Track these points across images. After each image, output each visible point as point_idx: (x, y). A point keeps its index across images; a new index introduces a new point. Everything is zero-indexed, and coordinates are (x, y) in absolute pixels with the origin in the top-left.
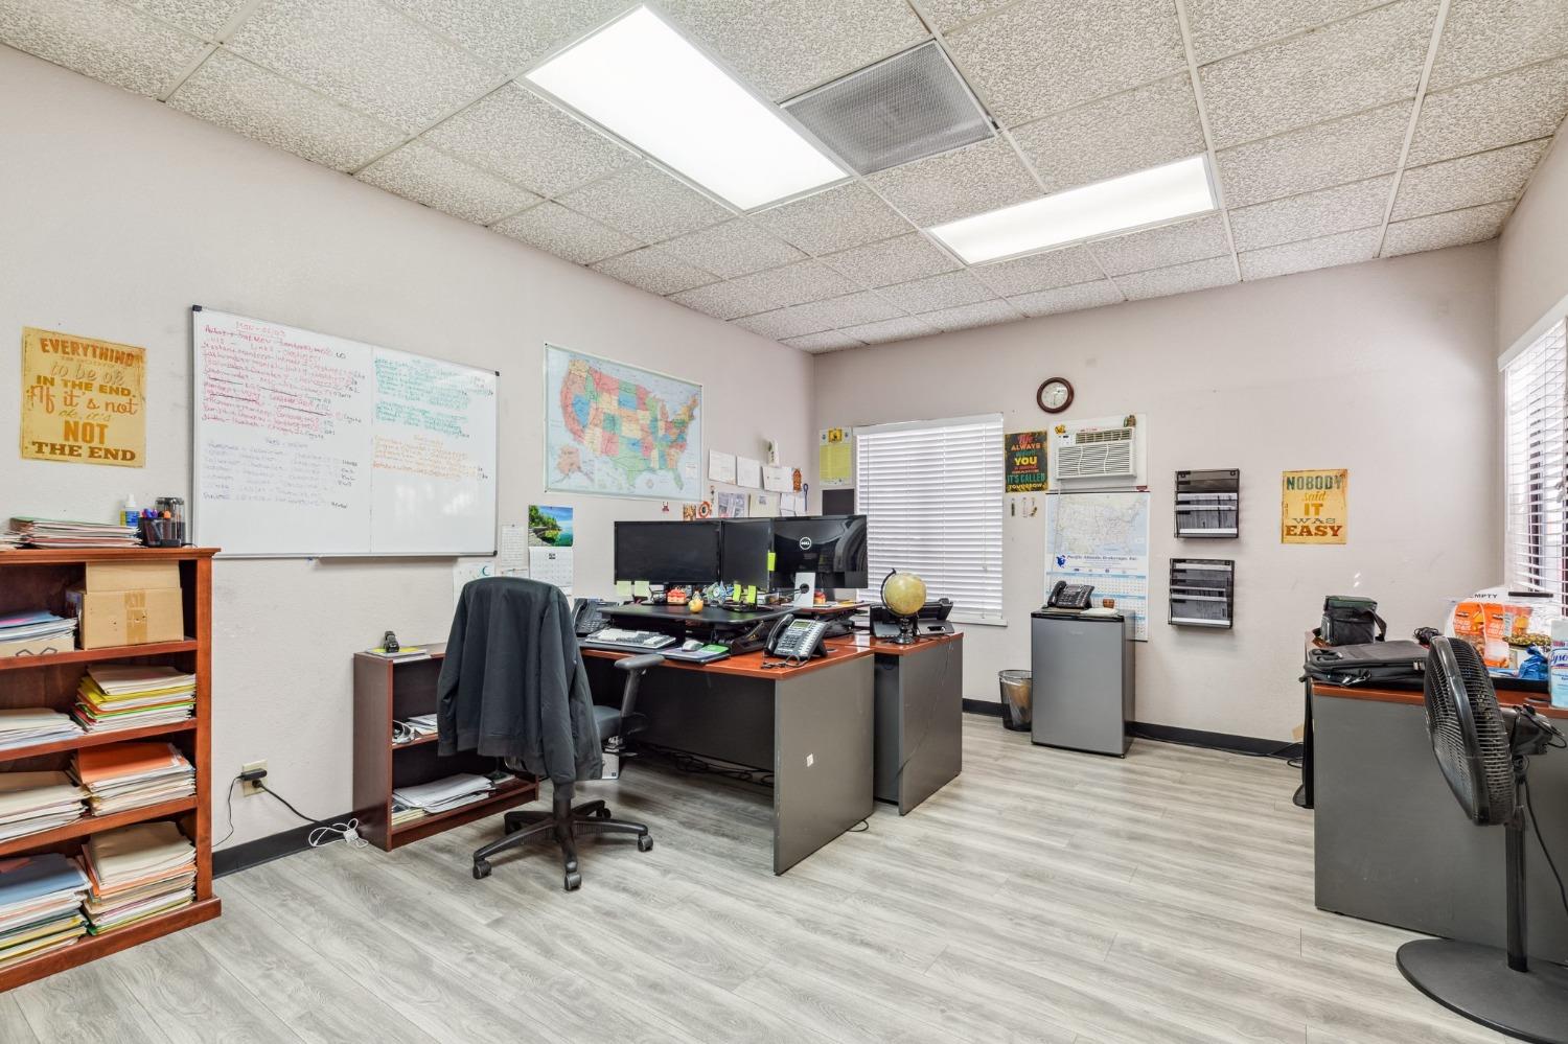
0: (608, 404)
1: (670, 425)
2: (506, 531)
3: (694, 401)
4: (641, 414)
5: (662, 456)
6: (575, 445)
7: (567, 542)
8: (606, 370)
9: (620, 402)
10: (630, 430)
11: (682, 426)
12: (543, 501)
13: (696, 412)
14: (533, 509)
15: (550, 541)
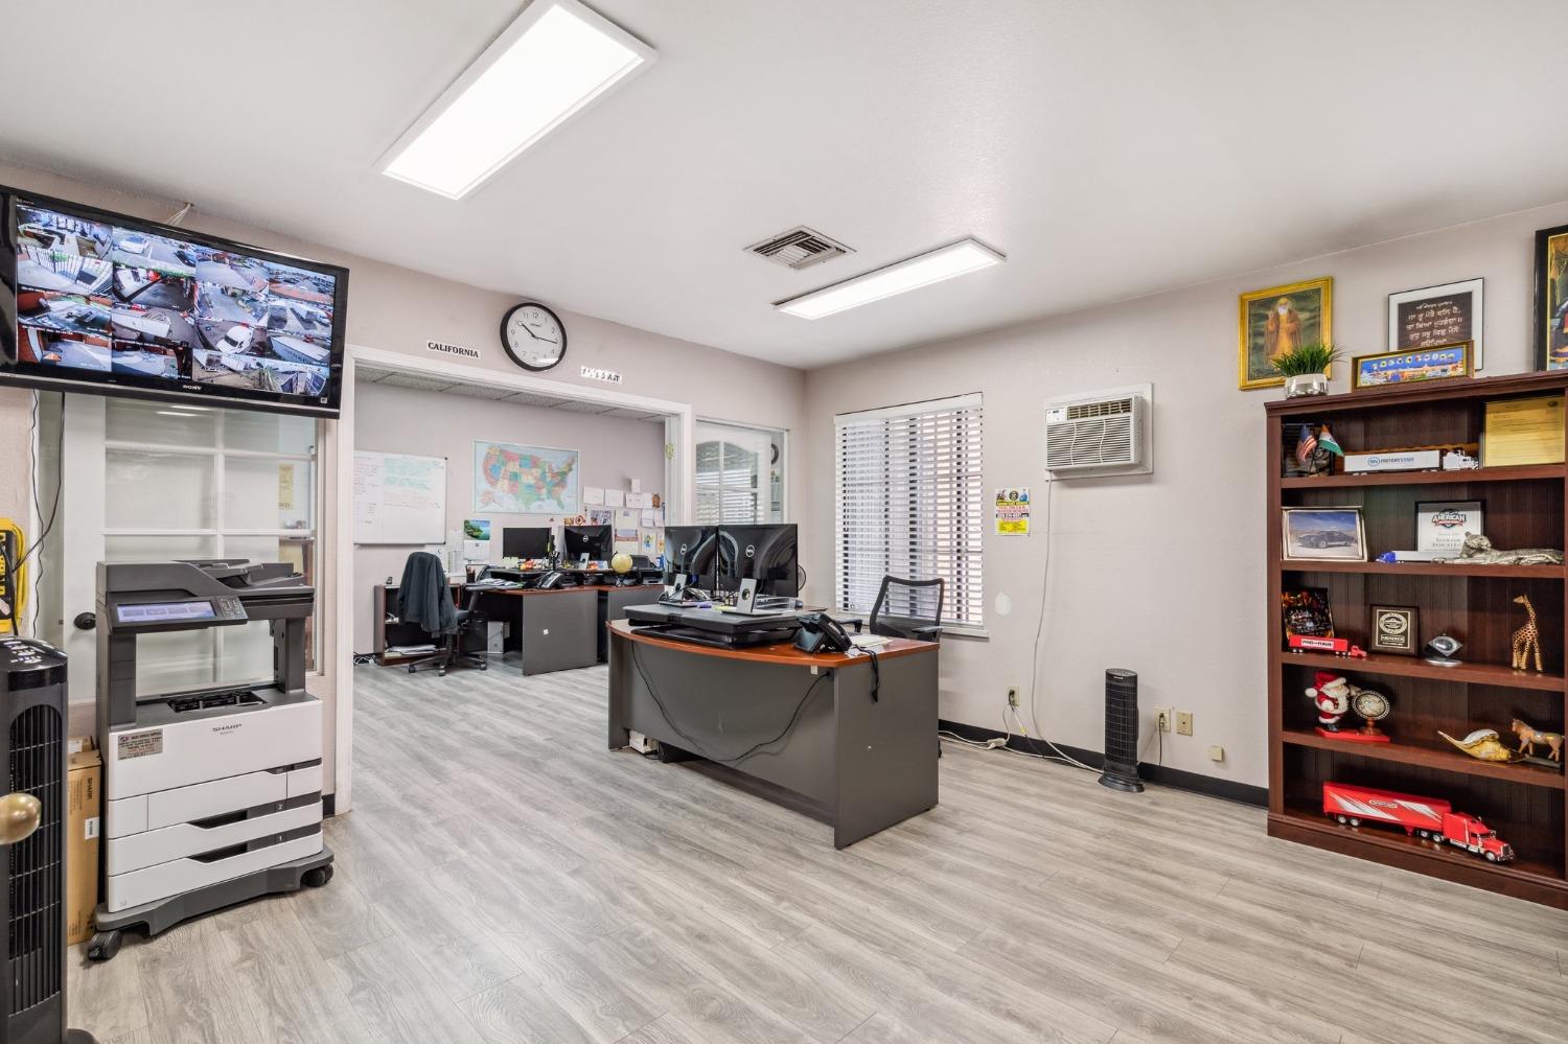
0: (513, 467)
1: (554, 475)
2: (451, 532)
3: (573, 461)
4: (534, 470)
5: (549, 492)
6: (490, 489)
7: (487, 538)
8: (510, 450)
9: (520, 466)
10: (528, 479)
11: (564, 474)
12: (473, 518)
13: (574, 467)
14: (466, 522)
15: (476, 537)
